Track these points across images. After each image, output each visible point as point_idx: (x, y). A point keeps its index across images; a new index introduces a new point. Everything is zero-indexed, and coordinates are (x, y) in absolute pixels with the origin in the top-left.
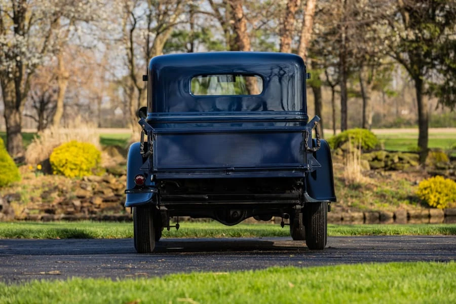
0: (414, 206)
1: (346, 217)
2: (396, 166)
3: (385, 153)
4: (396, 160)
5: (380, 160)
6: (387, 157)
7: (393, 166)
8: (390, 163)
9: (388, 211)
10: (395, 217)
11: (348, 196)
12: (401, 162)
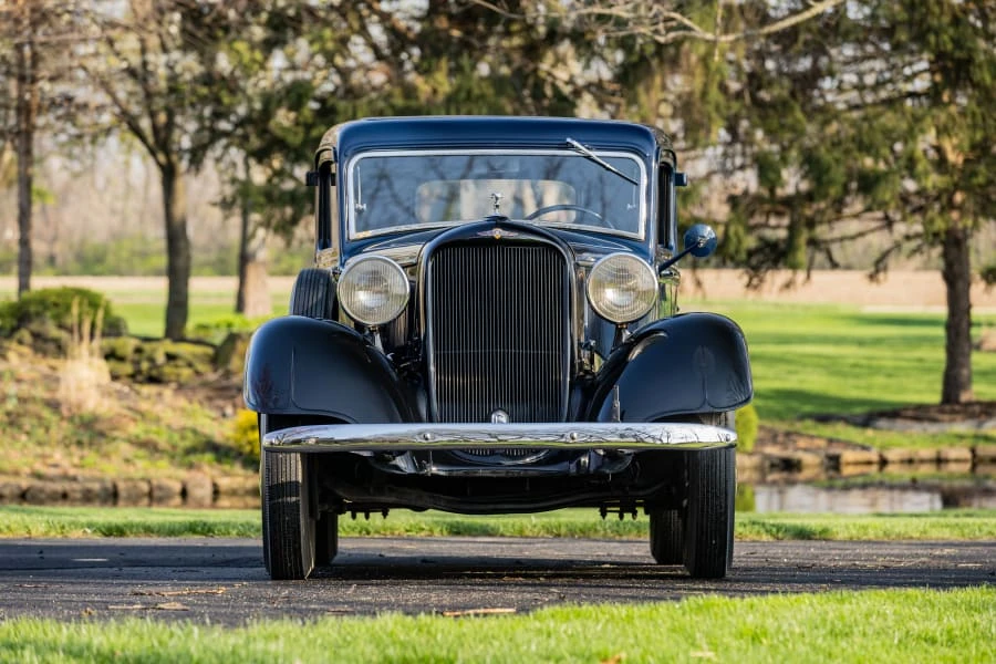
0: (227, 467)
1: (74, 491)
2: (161, 374)
3: (132, 343)
4: (160, 359)
5: (121, 359)
6: (138, 351)
7: (154, 373)
8: (145, 366)
9: (170, 477)
10: (184, 493)
11: (70, 444)
12: (172, 363)
